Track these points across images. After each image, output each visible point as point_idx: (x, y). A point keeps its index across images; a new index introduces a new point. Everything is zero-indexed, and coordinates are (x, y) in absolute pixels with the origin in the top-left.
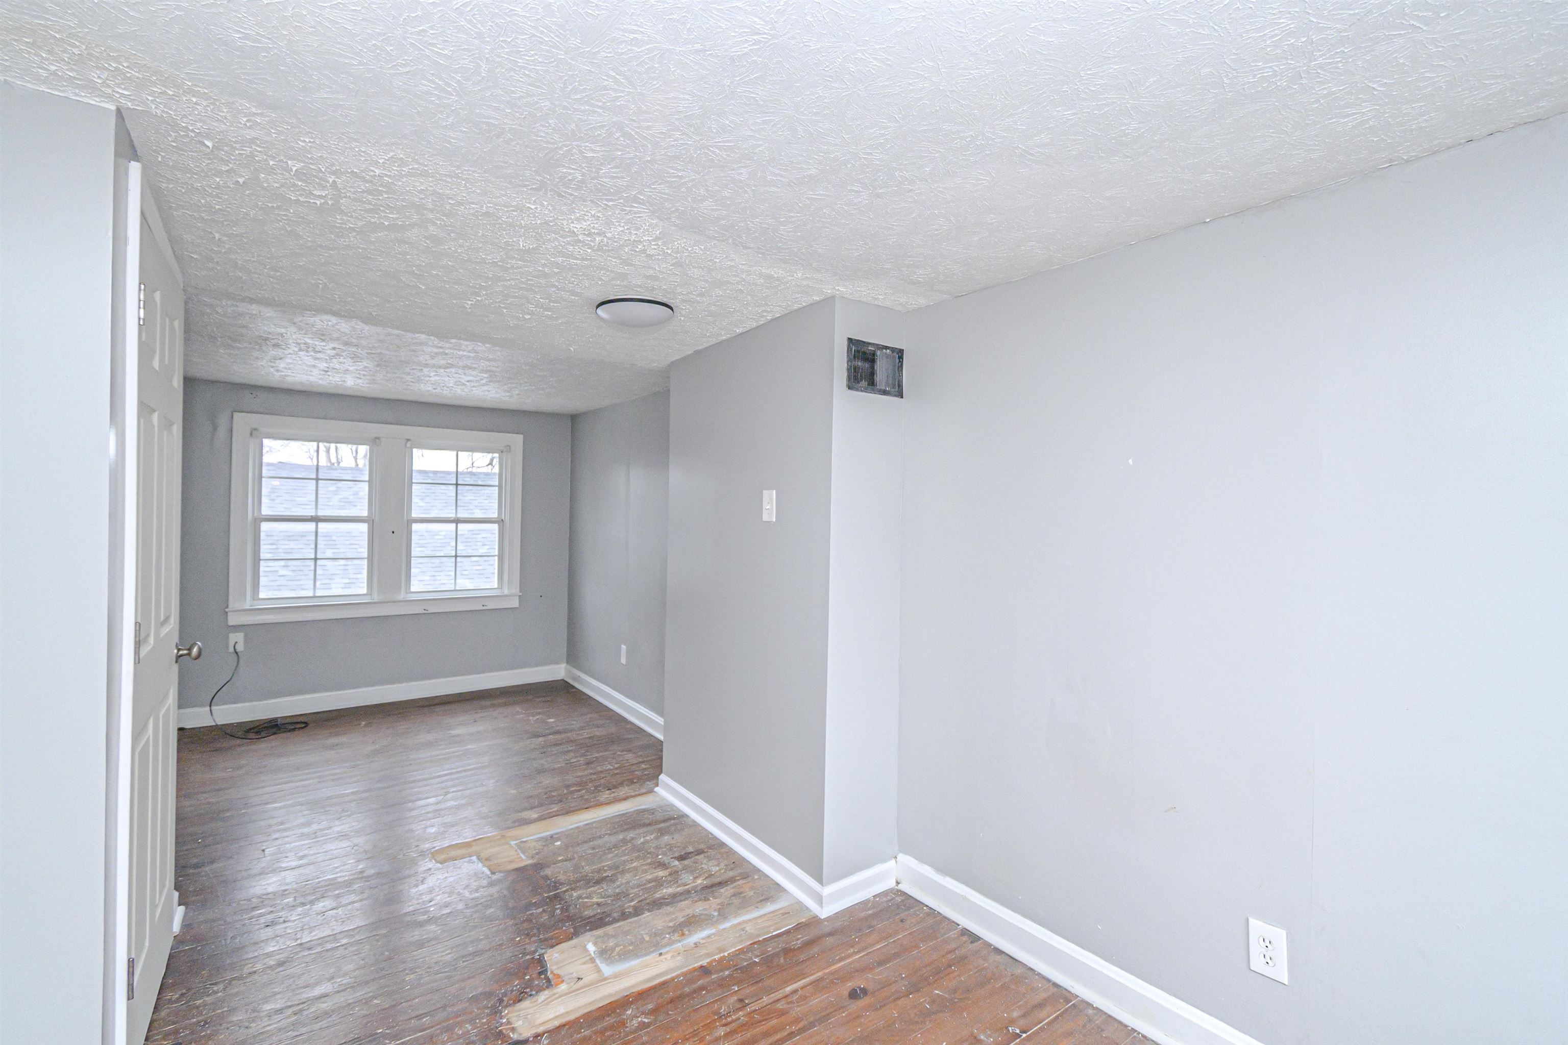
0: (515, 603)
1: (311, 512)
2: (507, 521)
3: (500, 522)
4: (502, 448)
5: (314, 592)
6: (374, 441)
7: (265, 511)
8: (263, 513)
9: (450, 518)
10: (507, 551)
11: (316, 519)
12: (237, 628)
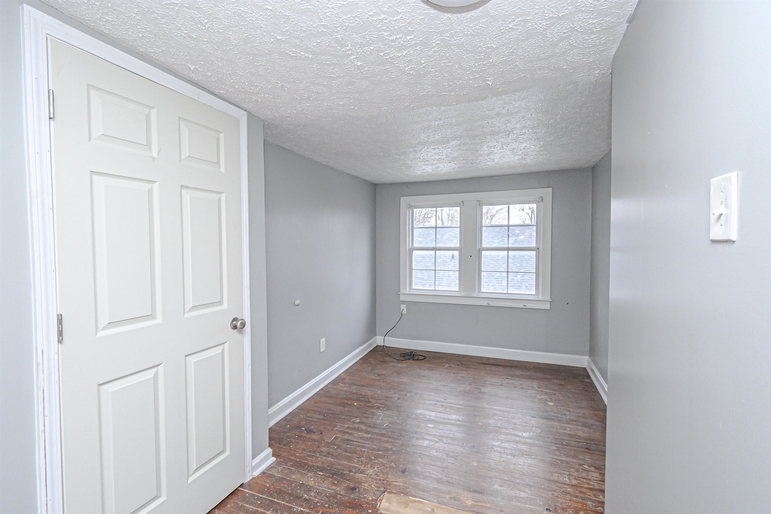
0: (547, 306)
1: (433, 245)
2: (541, 248)
3: (537, 249)
4: (538, 199)
5: (435, 288)
6: (461, 204)
7: (415, 245)
8: (415, 246)
9: (504, 247)
10: (541, 270)
11: (435, 249)
12: (404, 302)
